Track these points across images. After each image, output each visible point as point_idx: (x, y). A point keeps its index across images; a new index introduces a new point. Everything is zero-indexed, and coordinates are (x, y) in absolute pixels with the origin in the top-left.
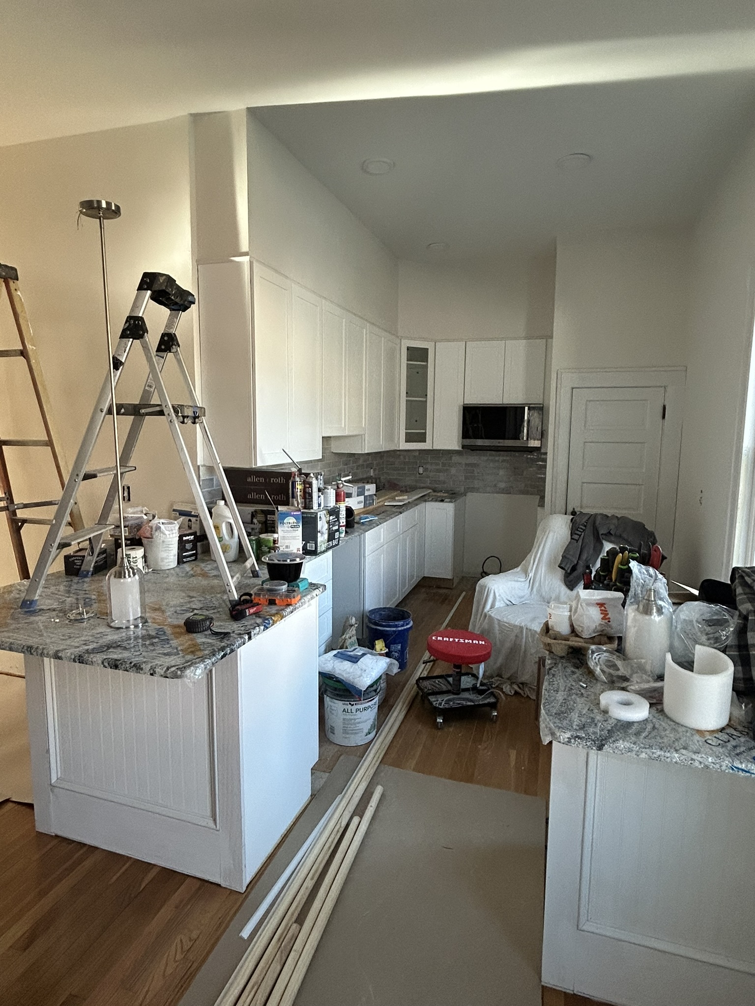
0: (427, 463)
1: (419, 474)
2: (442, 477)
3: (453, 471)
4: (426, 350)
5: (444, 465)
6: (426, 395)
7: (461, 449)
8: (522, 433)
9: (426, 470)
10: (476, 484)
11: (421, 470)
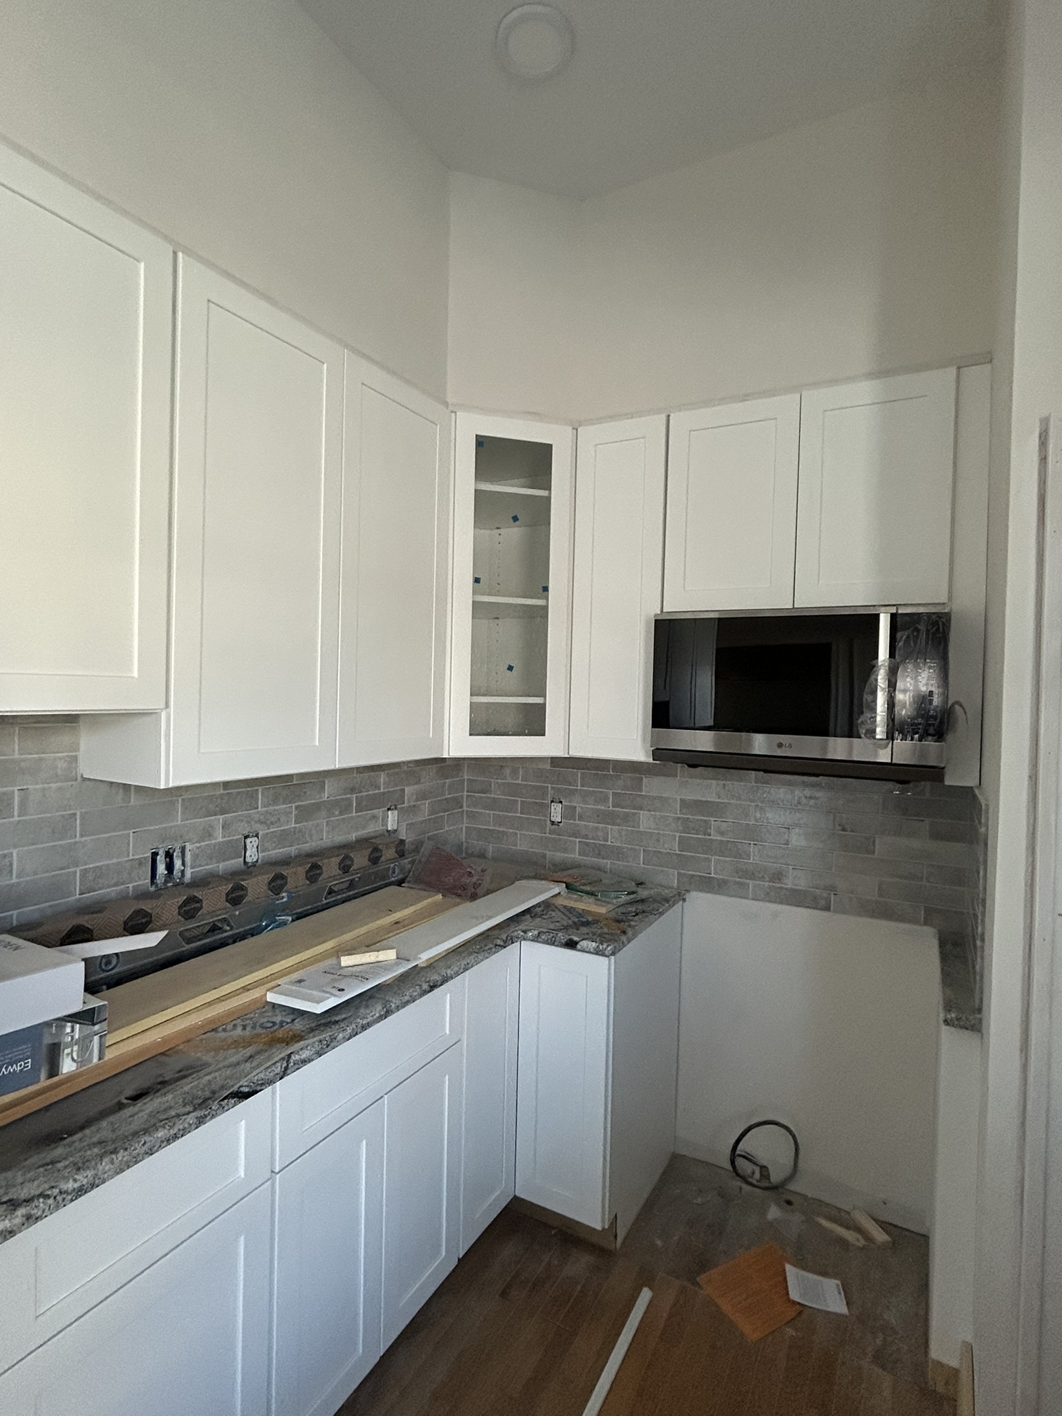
0: (573, 792)
1: (553, 823)
2: (614, 835)
3: (645, 820)
4: (544, 452)
5: (619, 800)
6: (546, 589)
7: (651, 760)
8: (867, 715)
9: (569, 813)
10: (716, 867)
11: (556, 812)
